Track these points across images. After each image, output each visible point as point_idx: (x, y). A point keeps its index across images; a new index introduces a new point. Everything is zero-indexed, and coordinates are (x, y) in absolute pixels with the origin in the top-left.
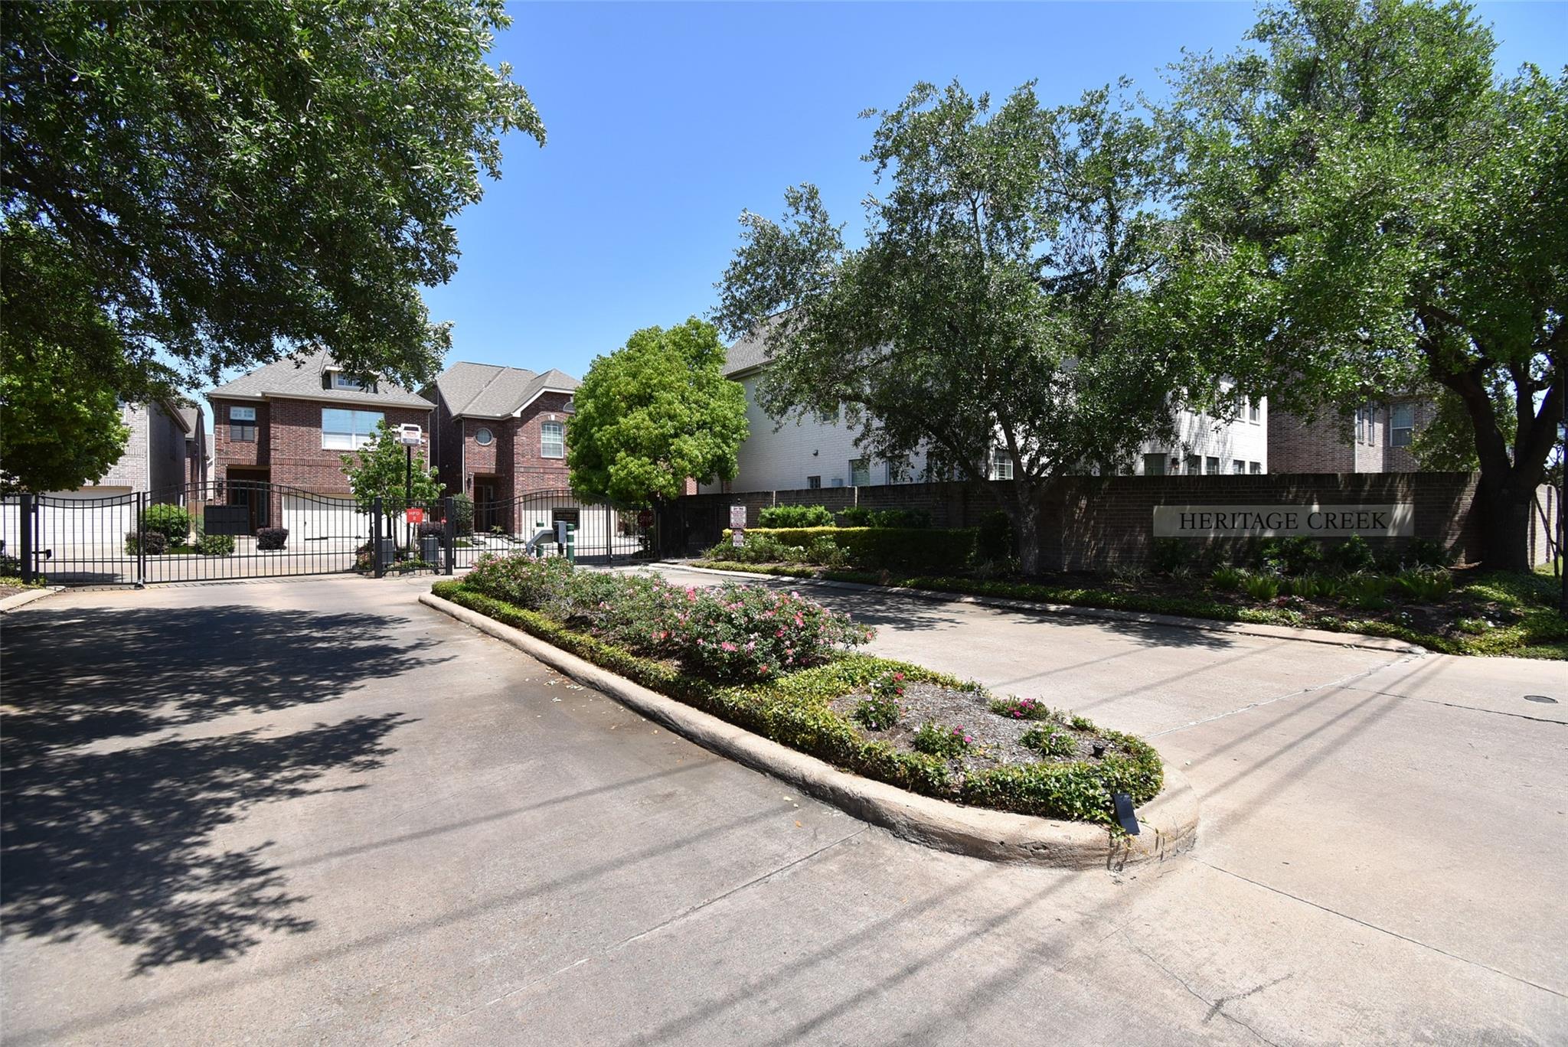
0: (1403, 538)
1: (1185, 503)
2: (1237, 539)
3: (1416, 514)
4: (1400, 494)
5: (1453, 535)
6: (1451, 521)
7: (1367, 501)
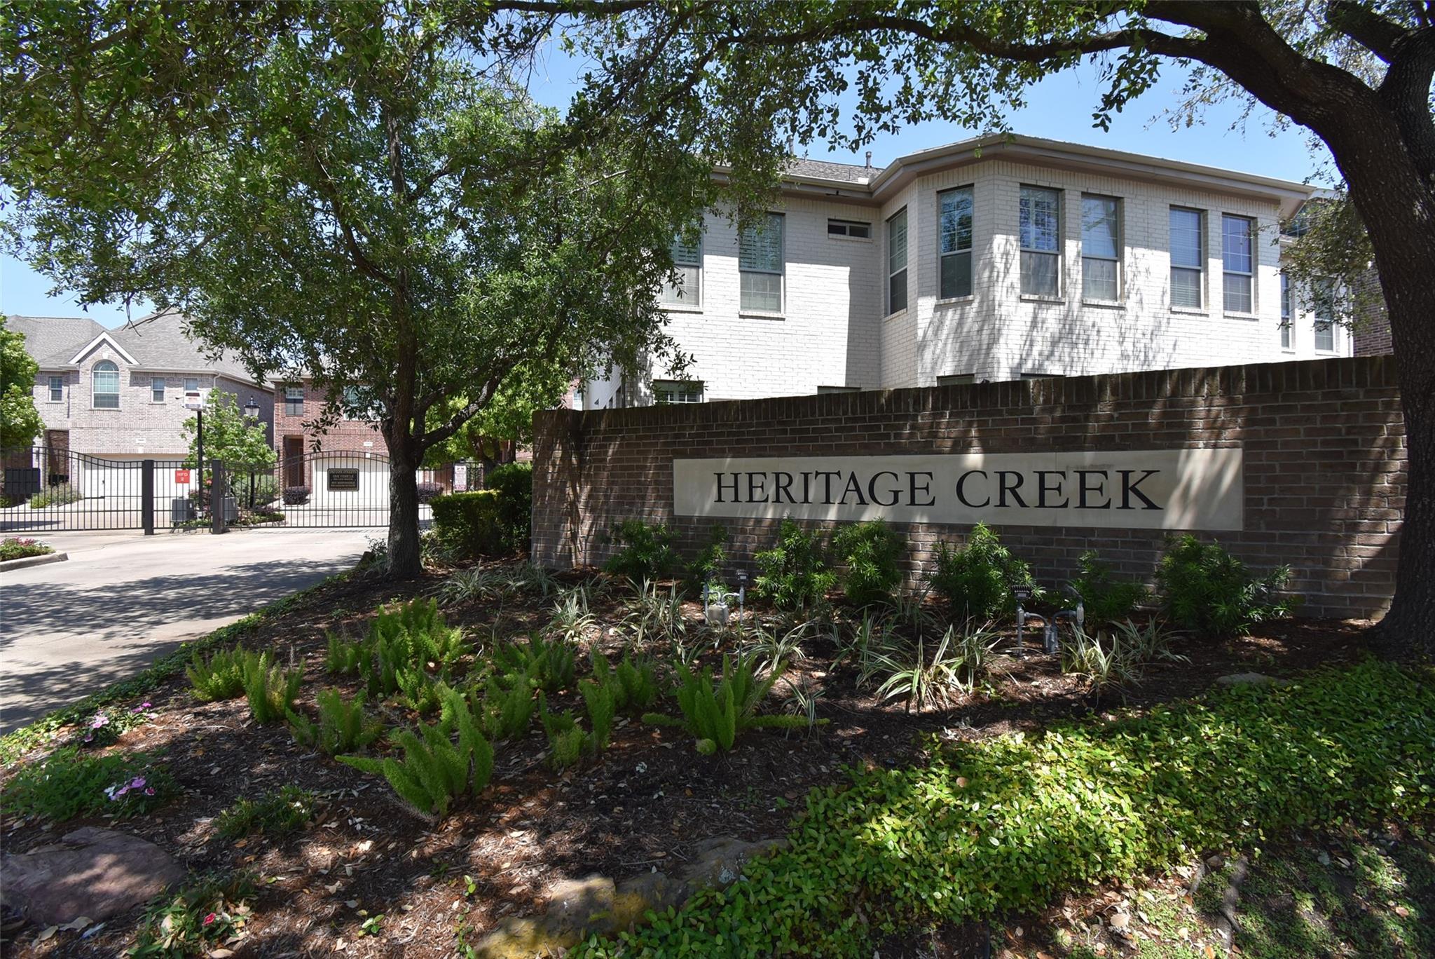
0: (1208, 535)
1: (721, 454)
2: (813, 524)
3: (1248, 472)
4: (1200, 424)
5: (1374, 530)
6: (1368, 493)
7: (1104, 443)
